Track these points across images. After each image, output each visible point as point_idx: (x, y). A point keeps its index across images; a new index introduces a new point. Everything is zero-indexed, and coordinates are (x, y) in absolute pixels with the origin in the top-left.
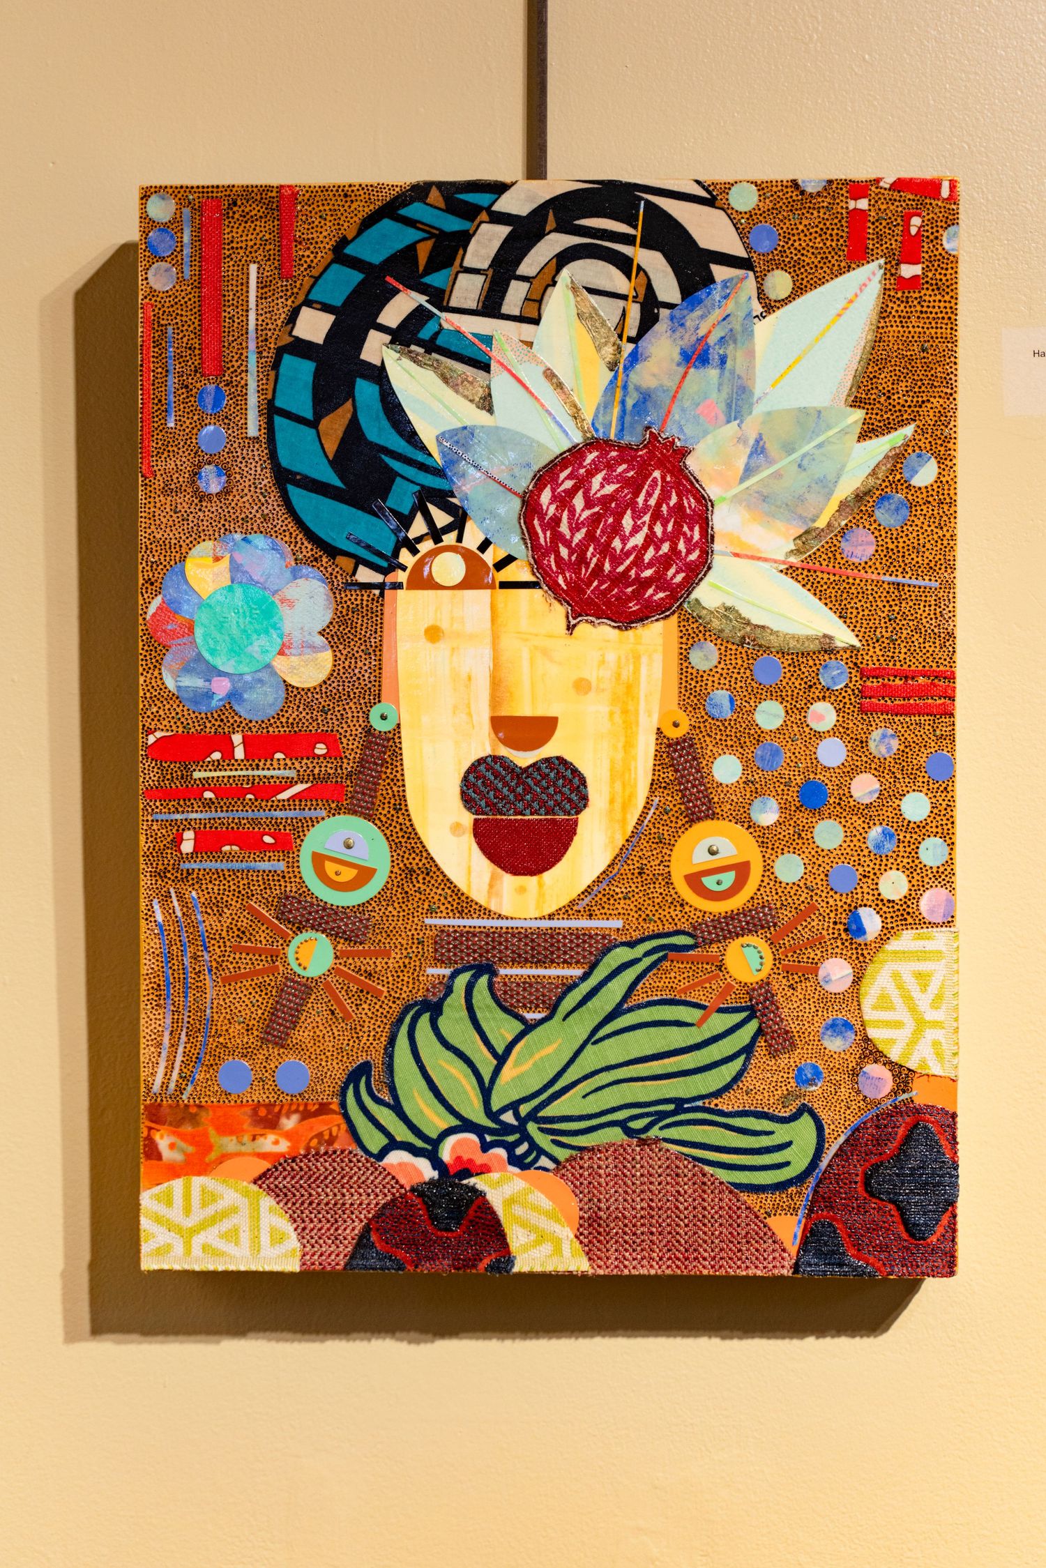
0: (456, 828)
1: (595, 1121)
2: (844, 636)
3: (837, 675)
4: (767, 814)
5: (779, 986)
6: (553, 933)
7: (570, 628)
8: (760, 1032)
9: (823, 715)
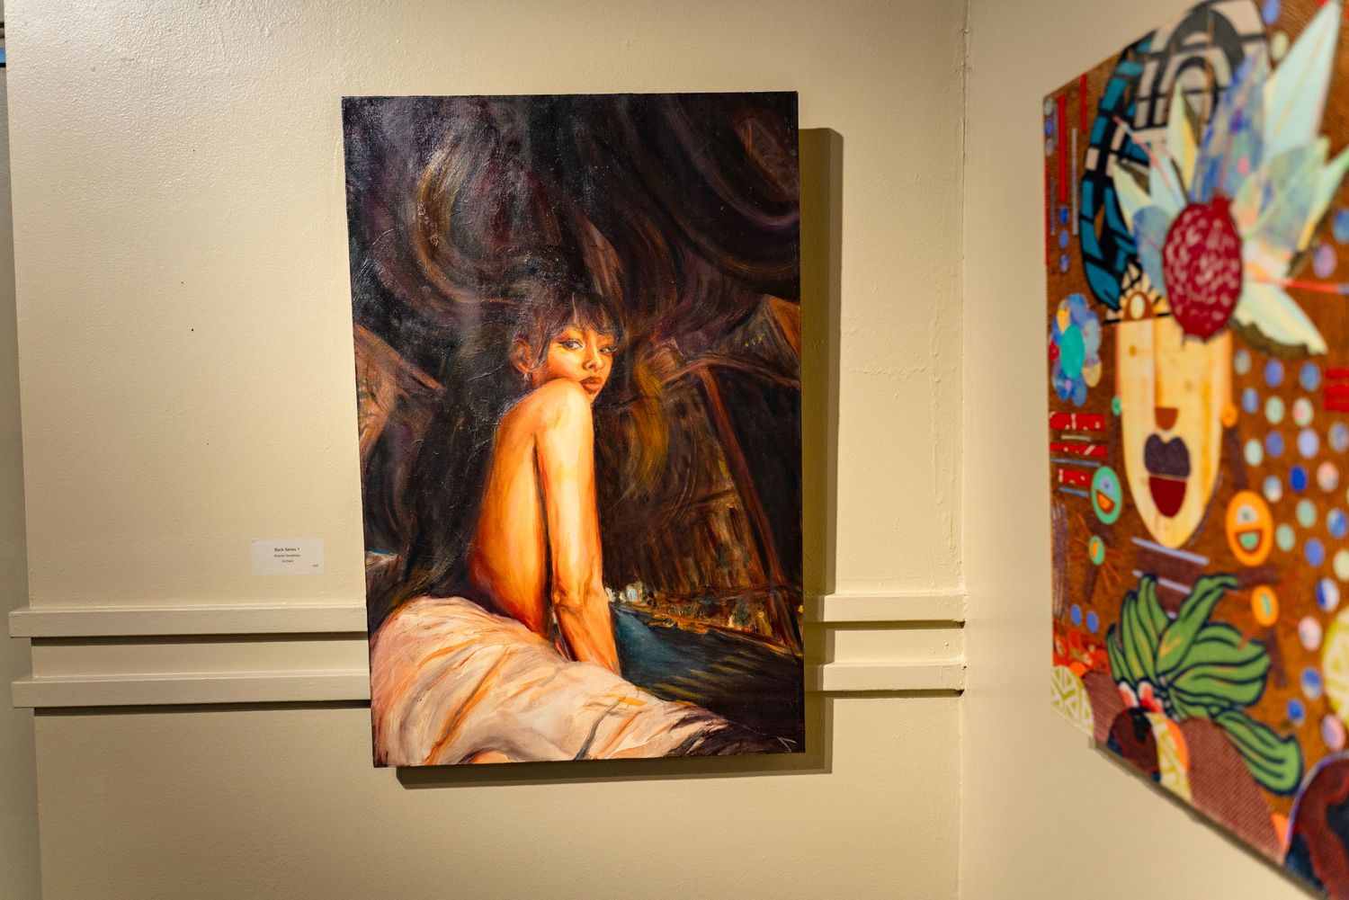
0: (1142, 481)
1: (1197, 698)
2: (1317, 344)
3: (1311, 378)
4: (1274, 491)
5: (1280, 631)
6: (1178, 561)
7: (1183, 343)
8: (1270, 668)
9: (1304, 411)
